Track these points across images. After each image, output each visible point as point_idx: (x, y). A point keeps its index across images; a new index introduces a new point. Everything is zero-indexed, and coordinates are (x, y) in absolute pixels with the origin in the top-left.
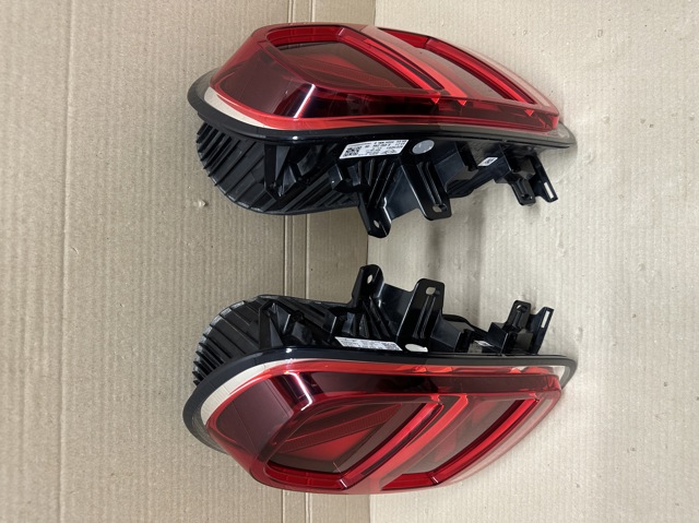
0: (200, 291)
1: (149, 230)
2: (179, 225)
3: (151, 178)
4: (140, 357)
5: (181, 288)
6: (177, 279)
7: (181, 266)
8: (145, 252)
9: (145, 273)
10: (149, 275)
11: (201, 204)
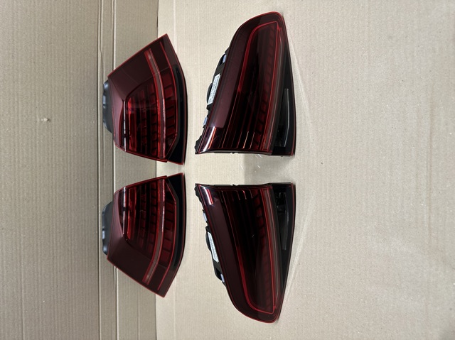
0: (46, 157)
1: (18, 132)
2: (33, 130)
3: (18, 110)
4: (15, 184)
5: (36, 156)
6: (33, 153)
7: (36, 147)
8: (16, 141)
9: (17, 150)
10: (19, 150)
11: (45, 120)
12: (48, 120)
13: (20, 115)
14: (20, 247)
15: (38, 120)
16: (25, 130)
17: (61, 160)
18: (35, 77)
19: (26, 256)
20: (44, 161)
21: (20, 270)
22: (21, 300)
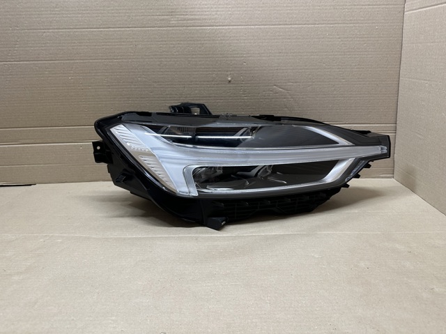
12: (230, 81)
13: (232, 59)
14: (120, 59)
15: (229, 73)
16: (219, 62)
17: (196, 92)
18: (265, 70)
19: (111, 64)
20: (194, 78)
21: (100, 59)
22: (73, 60)
